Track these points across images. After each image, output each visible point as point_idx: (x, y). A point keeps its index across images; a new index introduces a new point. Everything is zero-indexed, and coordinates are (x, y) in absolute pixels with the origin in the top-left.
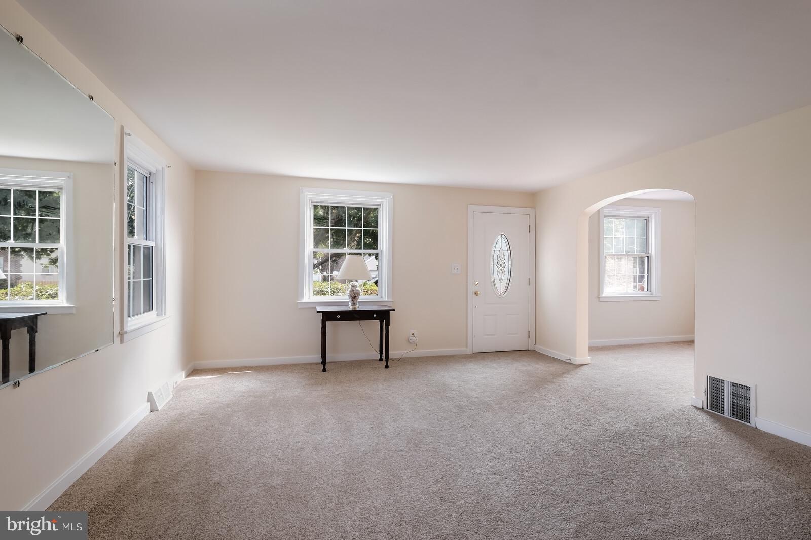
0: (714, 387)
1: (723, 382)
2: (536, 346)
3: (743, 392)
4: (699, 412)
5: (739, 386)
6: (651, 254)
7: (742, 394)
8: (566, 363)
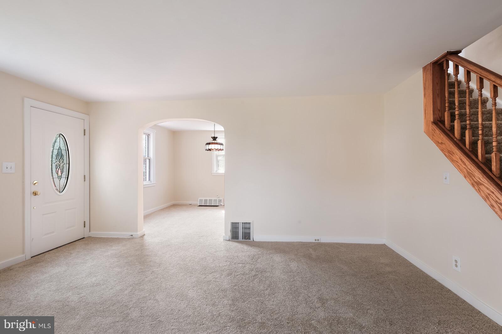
0: (235, 227)
1: (238, 223)
2: (92, 232)
3: (247, 226)
4: (229, 242)
5: (245, 223)
6: (151, 158)
7: (247, 227)
8: (129, 239)
